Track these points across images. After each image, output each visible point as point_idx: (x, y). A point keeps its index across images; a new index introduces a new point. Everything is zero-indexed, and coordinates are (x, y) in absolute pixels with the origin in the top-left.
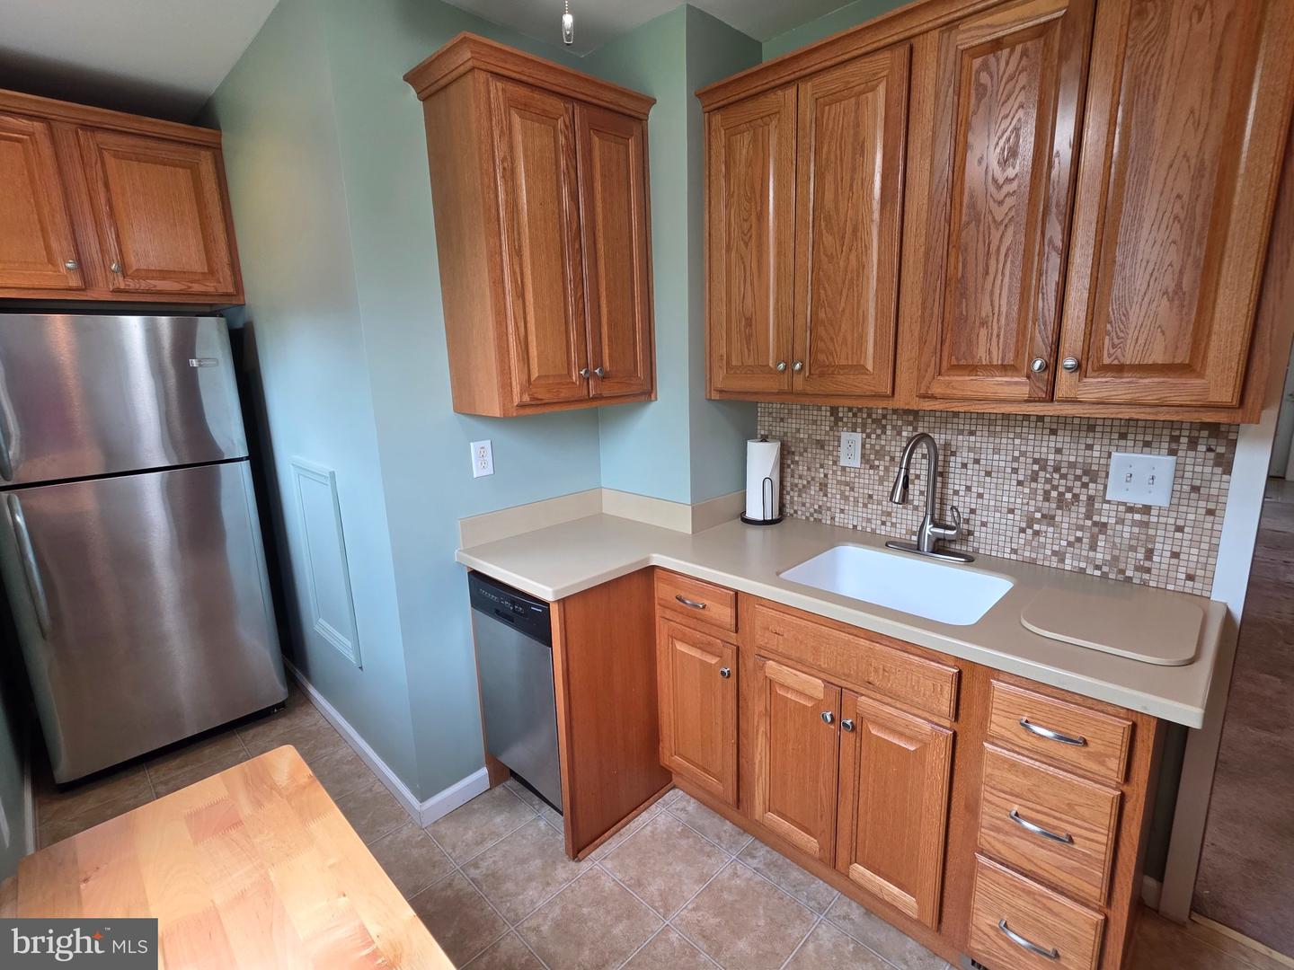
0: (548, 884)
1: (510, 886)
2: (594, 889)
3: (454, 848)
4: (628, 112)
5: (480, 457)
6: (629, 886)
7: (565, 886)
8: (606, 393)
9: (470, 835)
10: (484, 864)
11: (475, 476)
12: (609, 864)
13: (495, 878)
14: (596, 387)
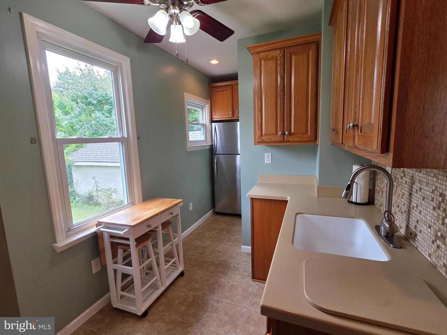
0: (242, 278)
1: (237, 272)
2: (247, 287)
3: (240, 259)
4: (310, 41)
5: (267, 158)
6: (253, 294)
7: (244, 282)
8: (291, 140)
9: (245, 259)
10: (240, 265)
11: (265, 163)
12: (257, 287)
13: (238, 269)
14: (286, 138)
